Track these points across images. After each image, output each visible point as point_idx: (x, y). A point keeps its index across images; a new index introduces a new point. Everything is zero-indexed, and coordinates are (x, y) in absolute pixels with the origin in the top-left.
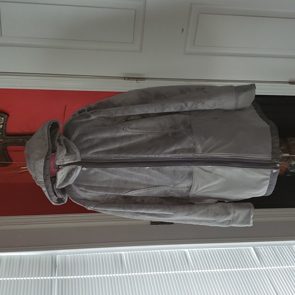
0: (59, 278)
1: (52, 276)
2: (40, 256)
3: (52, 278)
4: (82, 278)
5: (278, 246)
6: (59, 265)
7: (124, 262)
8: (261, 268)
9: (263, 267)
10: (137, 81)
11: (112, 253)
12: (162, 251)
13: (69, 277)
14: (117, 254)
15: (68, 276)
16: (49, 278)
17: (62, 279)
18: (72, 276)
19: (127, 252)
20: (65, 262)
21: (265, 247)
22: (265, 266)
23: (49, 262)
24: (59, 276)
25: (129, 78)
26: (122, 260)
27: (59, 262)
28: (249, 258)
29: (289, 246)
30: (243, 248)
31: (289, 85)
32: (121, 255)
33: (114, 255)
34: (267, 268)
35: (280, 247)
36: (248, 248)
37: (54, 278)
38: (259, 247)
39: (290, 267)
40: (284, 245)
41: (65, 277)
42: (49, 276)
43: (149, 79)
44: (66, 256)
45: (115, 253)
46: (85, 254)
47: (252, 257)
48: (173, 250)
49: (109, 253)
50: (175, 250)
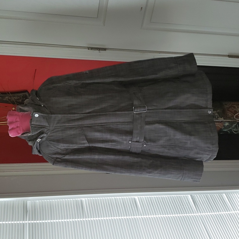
0: (29, 222)
1: (24, 220)
2: (14, 201)
3: (24, 222)
4: (49, 222)
5: (211, 194)
6: (29, 210)
7: (84, 208)
8: (197, 214)
9: (198, 213)
10: (99, 51)
11: (74, 199)
12: (116, 197)
13: (38, 222)
14: (79, 200)
15: (38, 220)
16: (21, 222)
17: (32, 223)
18: (41, 220)
19: (86, 199)
20: (34, 208)
21: (200, 195)
22: (200, 213)
23: (21, 207)
24: (30, 221)
25: (92, 48)
26: (83, 205)
27: (30, 207)
28: (188, 205)
29: (219, 194)
30: (182, 195)
31: (228, 58)
32: (82, 201)
33: (76, 201)
34: (202, 214)
35: (212, 195)
36: (187, 195)
37: (26, 222)
38: (195, 195)
39: (220, 213)
40: (216, 193)
41: (35, 222)
42: (21, 221)
43: (110, 49)
44: (35, 202)
45: (77, 199)
46: (51, 200)
47: (190, 205)
48: (125, 197)
49: (72, 199)
50: (127, 197)
